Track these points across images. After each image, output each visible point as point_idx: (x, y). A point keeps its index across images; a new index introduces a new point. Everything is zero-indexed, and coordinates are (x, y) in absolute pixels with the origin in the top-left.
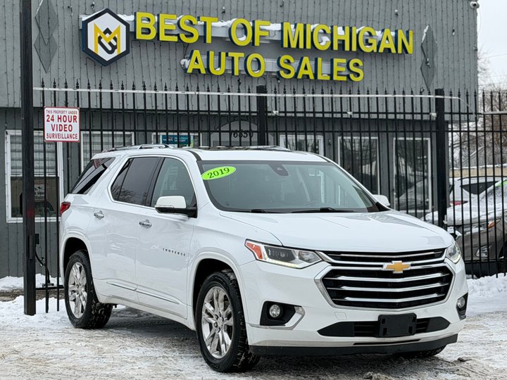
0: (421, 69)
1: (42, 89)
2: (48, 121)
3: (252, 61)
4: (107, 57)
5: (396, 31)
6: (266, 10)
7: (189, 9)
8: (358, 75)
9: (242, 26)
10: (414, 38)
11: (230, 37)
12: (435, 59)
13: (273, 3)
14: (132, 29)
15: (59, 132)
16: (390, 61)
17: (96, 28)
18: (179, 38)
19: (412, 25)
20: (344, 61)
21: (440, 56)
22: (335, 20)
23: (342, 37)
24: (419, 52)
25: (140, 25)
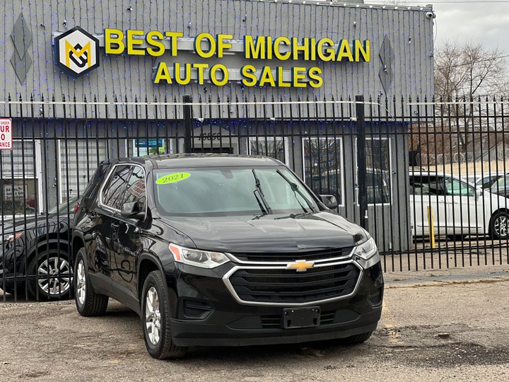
0: (379, 76)
3: (216, 71)
4: (78, 70)
5: (354, 42)
6: (230, 25)
7: (157, 25)
8: (318, 82)
9: (206, 40)
10: (371, 48)
11: (195, 50)
12: (392, 66)
13: (237, 18)
14: (101, 45)
16: (349, 69)
17: (67, 44)
18: (146, 52)
19: (370, 34)
21: (397, 63)
22: (296, 33)
23: (302, 48)
24: (377, 60)
25: (109, 41)
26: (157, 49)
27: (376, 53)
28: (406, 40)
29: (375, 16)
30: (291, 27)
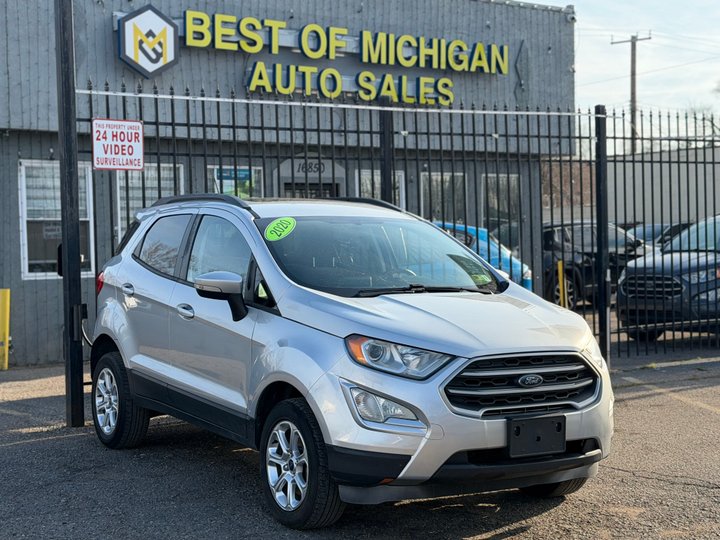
0: (515, 92)
1: (88, 92)
2: (98, 139)
3: (327, 78)
4: (150, 67)
5: (489, 49)
6: (341, 16)
7: (250, 9)
8: (447, 98)
9: (314, 35)
10: (509, 55)
11: (301, 48)
12: (530, 82)
13: (349, 7)
14: (180, 33)
15: (114, 156)
16: (481, 82)
17: (135, 28)
18: (239, 47)
19: (505, 39)
20: (431, 80)
21: (536, 79)
22: (420, 30)
23: (429, 52)
25: (191, 28)
26: (253, 43)
27: (512, 63)
28: (546, 49)
29: (511, 15)
30: (414, 24)
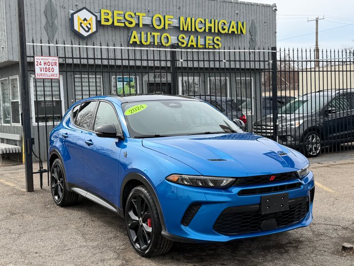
0: (249, 42)
2: (37, 65)
3: (164, 37)
4: (85, 34)
5: (237, 23)
6: (171, 10)
7: (130, 8)
8: (218, 45)
9: (159, 19)
10: (246, 26)
11: (152, 24)
12: (256, 37)
13: (175, 7)
14: (99, 19)
15: (45, 72)
17: (79, 18)
18: (125, 24)
19: (245, 19)
20: (211, 38)
21: (259, 36)
22: (206, 16)
23: (210, 25)
24: (248, 34)
25: (103, 17)
26: (131, 23)
27: (248, 29)
28: (263, 23)
29: (247, 8)
30: (204, 13)
